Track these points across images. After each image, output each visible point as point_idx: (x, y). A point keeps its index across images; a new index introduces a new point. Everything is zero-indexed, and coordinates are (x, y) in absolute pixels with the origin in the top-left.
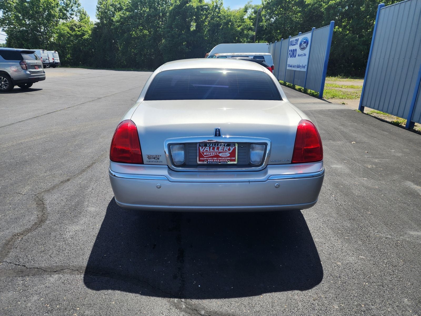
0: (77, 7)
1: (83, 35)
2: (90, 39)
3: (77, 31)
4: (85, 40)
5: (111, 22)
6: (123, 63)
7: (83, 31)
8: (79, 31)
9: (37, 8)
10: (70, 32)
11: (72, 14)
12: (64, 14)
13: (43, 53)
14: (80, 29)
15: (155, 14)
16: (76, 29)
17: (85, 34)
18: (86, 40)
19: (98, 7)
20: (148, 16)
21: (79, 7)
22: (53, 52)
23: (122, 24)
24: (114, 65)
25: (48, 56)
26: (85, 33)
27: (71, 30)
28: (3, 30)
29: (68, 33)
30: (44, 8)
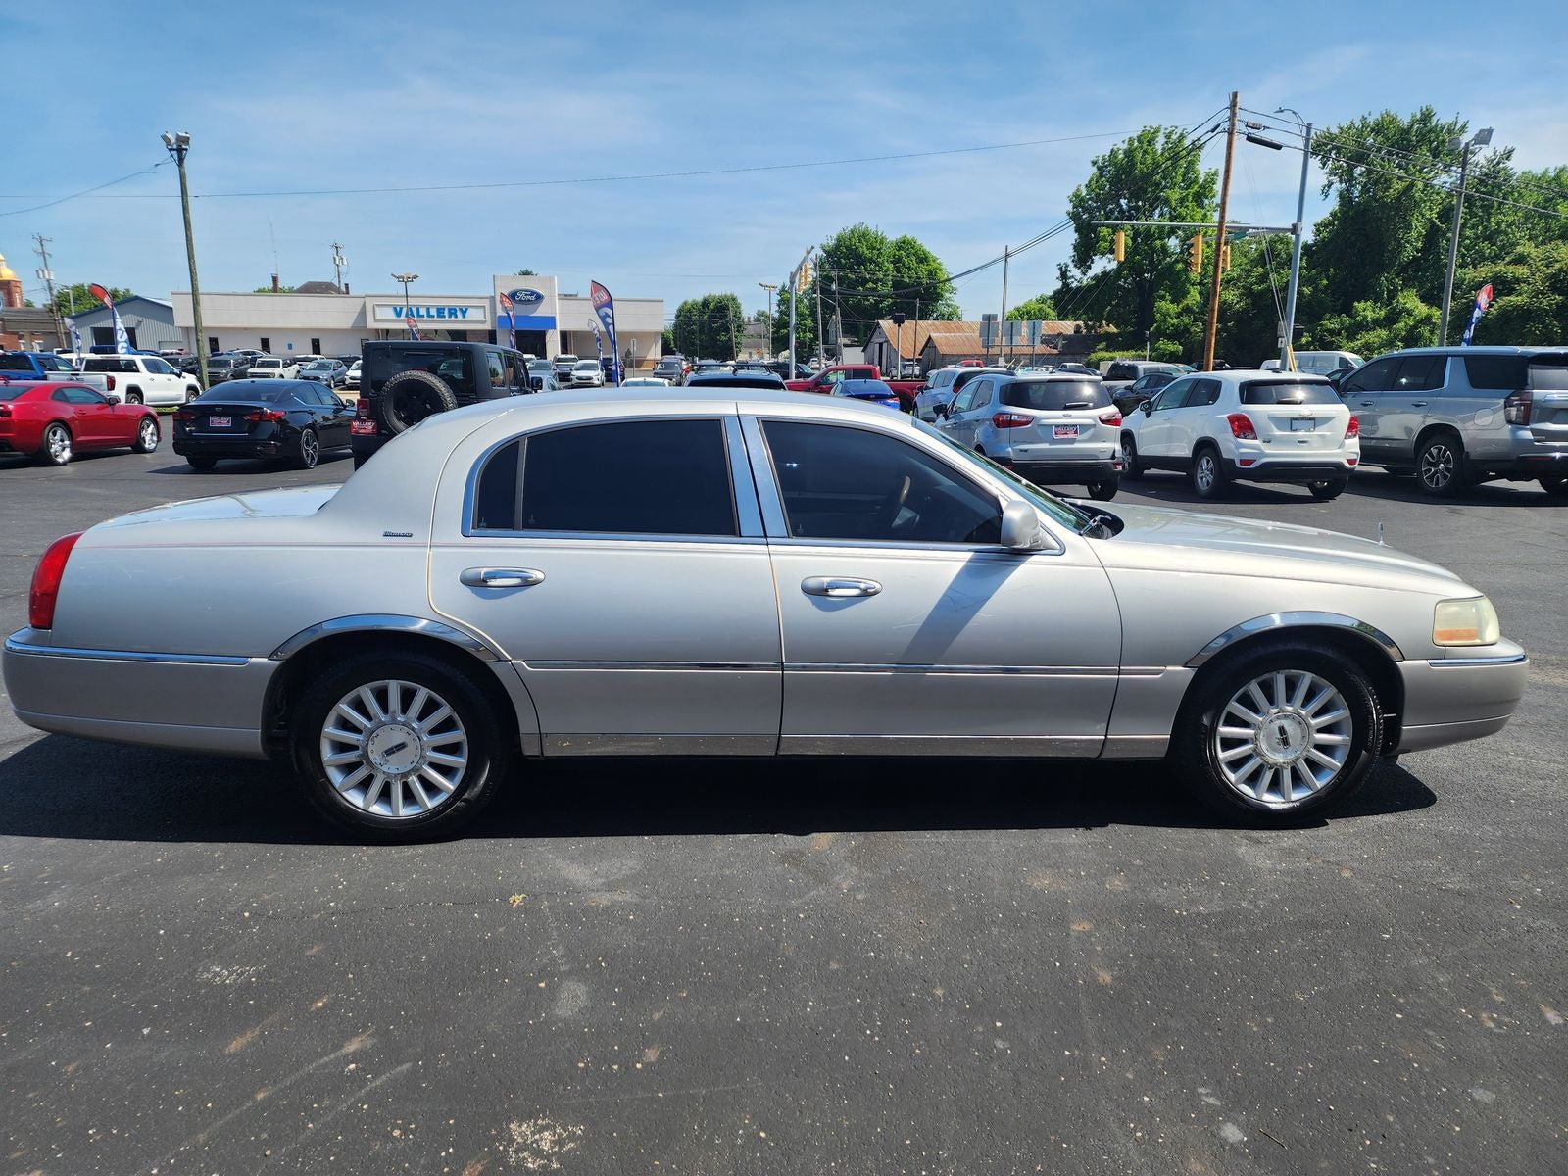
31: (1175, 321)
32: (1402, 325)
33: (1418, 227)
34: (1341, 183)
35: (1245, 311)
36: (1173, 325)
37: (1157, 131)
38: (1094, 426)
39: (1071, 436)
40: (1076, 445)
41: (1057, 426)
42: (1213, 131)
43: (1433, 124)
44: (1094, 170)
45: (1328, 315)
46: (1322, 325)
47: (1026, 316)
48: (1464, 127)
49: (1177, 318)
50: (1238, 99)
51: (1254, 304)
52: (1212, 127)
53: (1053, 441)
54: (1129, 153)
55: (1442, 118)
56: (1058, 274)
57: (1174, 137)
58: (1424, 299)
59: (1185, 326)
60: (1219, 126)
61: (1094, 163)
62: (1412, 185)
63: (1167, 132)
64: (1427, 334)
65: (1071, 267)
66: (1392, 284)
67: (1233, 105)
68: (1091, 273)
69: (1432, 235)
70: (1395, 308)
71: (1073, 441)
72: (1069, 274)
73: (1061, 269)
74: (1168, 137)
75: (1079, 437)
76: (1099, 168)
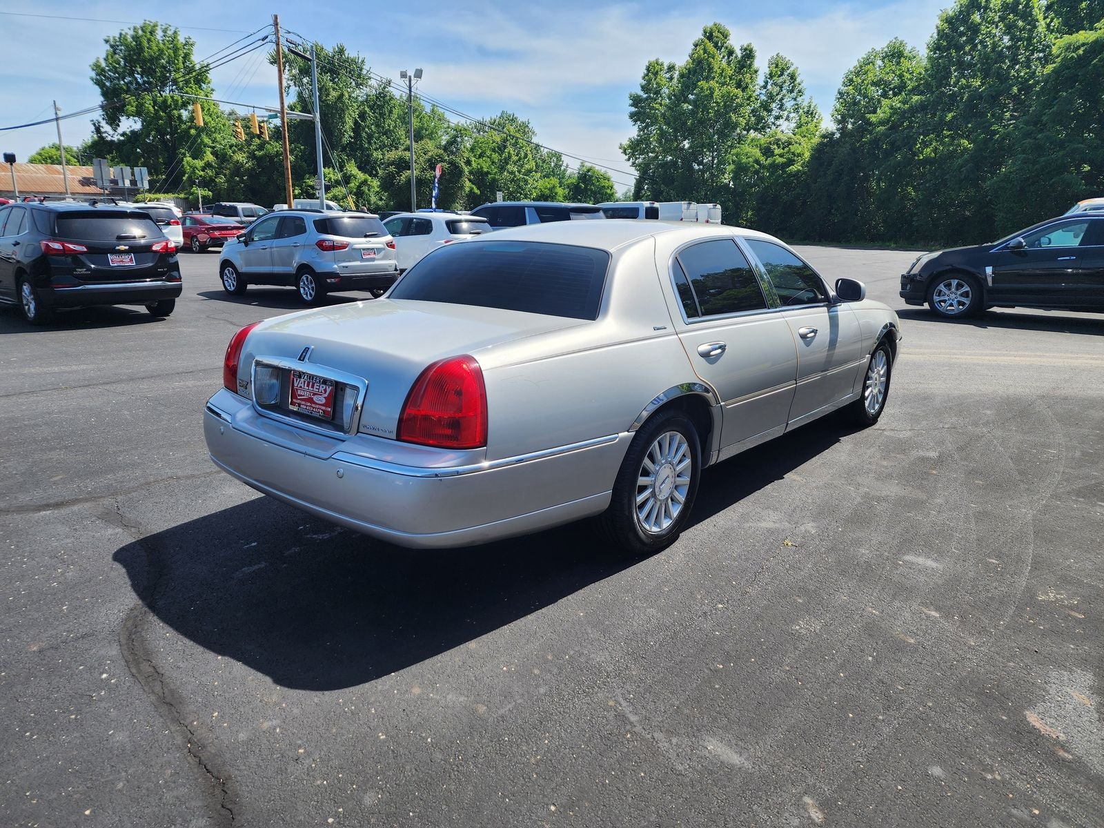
0: (795, 99)
1: (791, 162)
2: (805, 173)
3: (777, 156)
4: (791, 175)
5: (865, 127)
6: (875, 227)
7: (793, 154)
8: (781, 156)
9: (703, 112)
10: (762, 159)
11: (777, 118)
12: (760, 119)
13: (688, 208)
14: (786, 149)
15: (996, 91)
16: (777, 151)
17: (794, 161)
18: (794, 176)
19: (840, 93)
20: (971, 99)
21: (798, 99)
22: (710, 205)
23: (894, 127)
24: (849, 235)
25: (697, 215)
26: (796, 158)
27: (764, 154)
28: (634, 163)
29: (757, 161)
30: (718, 111)
31: (202, 173)
32: (352, 185)
33: (349, 123)
34: (296, 86)
35: (253, 169)
36: (201, 176)
37: (155, 26)
38: (384, 249)
39: (372, 256)
40: (376, 262)
41: (364, 249)
42: (263, 39)
43: (347, 56)
44: (107, 47)
45: (307, 176)
46: (305, 182)
47: (49, 161)
48: (363, 61)
49: (203, 170)
50: (278, 20)
51: (258, 165)
52: (261, 37)
53: (362, 260)
54: (135, 38)
55: (350, 53)
56: (93, 128)
57: (170, 33)
58: (360, 168)
59: (210, 177)
60: (266, 37)
61: (107, 41)
62: (342, 95)
63: (163, 27)
64: (367, 191)
65: (103, 123)
66: (341, 158)
67: (276, 24)
68: (120, 130)
69: (357, 128)
70: (346, 174)
71: (373, 259)
72: (102, 130)
73: (94, 124)
74: (165, 31)
75: (376, 257)
76: (112, 46)
